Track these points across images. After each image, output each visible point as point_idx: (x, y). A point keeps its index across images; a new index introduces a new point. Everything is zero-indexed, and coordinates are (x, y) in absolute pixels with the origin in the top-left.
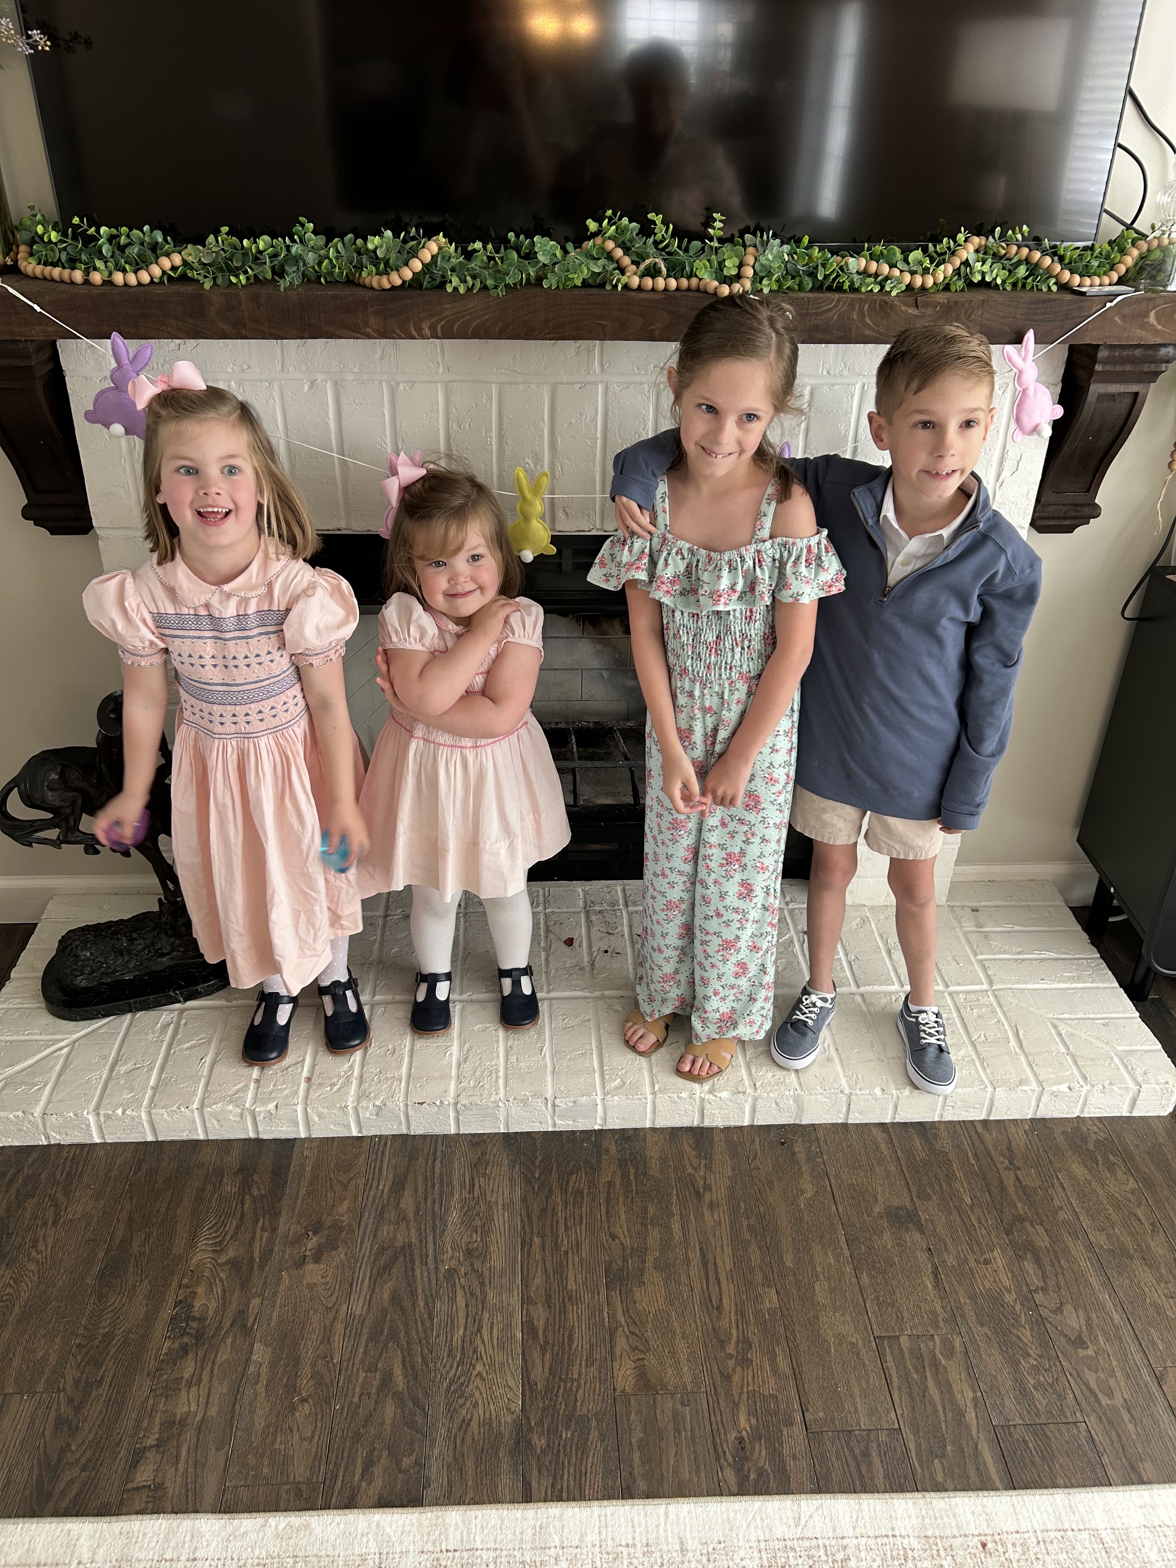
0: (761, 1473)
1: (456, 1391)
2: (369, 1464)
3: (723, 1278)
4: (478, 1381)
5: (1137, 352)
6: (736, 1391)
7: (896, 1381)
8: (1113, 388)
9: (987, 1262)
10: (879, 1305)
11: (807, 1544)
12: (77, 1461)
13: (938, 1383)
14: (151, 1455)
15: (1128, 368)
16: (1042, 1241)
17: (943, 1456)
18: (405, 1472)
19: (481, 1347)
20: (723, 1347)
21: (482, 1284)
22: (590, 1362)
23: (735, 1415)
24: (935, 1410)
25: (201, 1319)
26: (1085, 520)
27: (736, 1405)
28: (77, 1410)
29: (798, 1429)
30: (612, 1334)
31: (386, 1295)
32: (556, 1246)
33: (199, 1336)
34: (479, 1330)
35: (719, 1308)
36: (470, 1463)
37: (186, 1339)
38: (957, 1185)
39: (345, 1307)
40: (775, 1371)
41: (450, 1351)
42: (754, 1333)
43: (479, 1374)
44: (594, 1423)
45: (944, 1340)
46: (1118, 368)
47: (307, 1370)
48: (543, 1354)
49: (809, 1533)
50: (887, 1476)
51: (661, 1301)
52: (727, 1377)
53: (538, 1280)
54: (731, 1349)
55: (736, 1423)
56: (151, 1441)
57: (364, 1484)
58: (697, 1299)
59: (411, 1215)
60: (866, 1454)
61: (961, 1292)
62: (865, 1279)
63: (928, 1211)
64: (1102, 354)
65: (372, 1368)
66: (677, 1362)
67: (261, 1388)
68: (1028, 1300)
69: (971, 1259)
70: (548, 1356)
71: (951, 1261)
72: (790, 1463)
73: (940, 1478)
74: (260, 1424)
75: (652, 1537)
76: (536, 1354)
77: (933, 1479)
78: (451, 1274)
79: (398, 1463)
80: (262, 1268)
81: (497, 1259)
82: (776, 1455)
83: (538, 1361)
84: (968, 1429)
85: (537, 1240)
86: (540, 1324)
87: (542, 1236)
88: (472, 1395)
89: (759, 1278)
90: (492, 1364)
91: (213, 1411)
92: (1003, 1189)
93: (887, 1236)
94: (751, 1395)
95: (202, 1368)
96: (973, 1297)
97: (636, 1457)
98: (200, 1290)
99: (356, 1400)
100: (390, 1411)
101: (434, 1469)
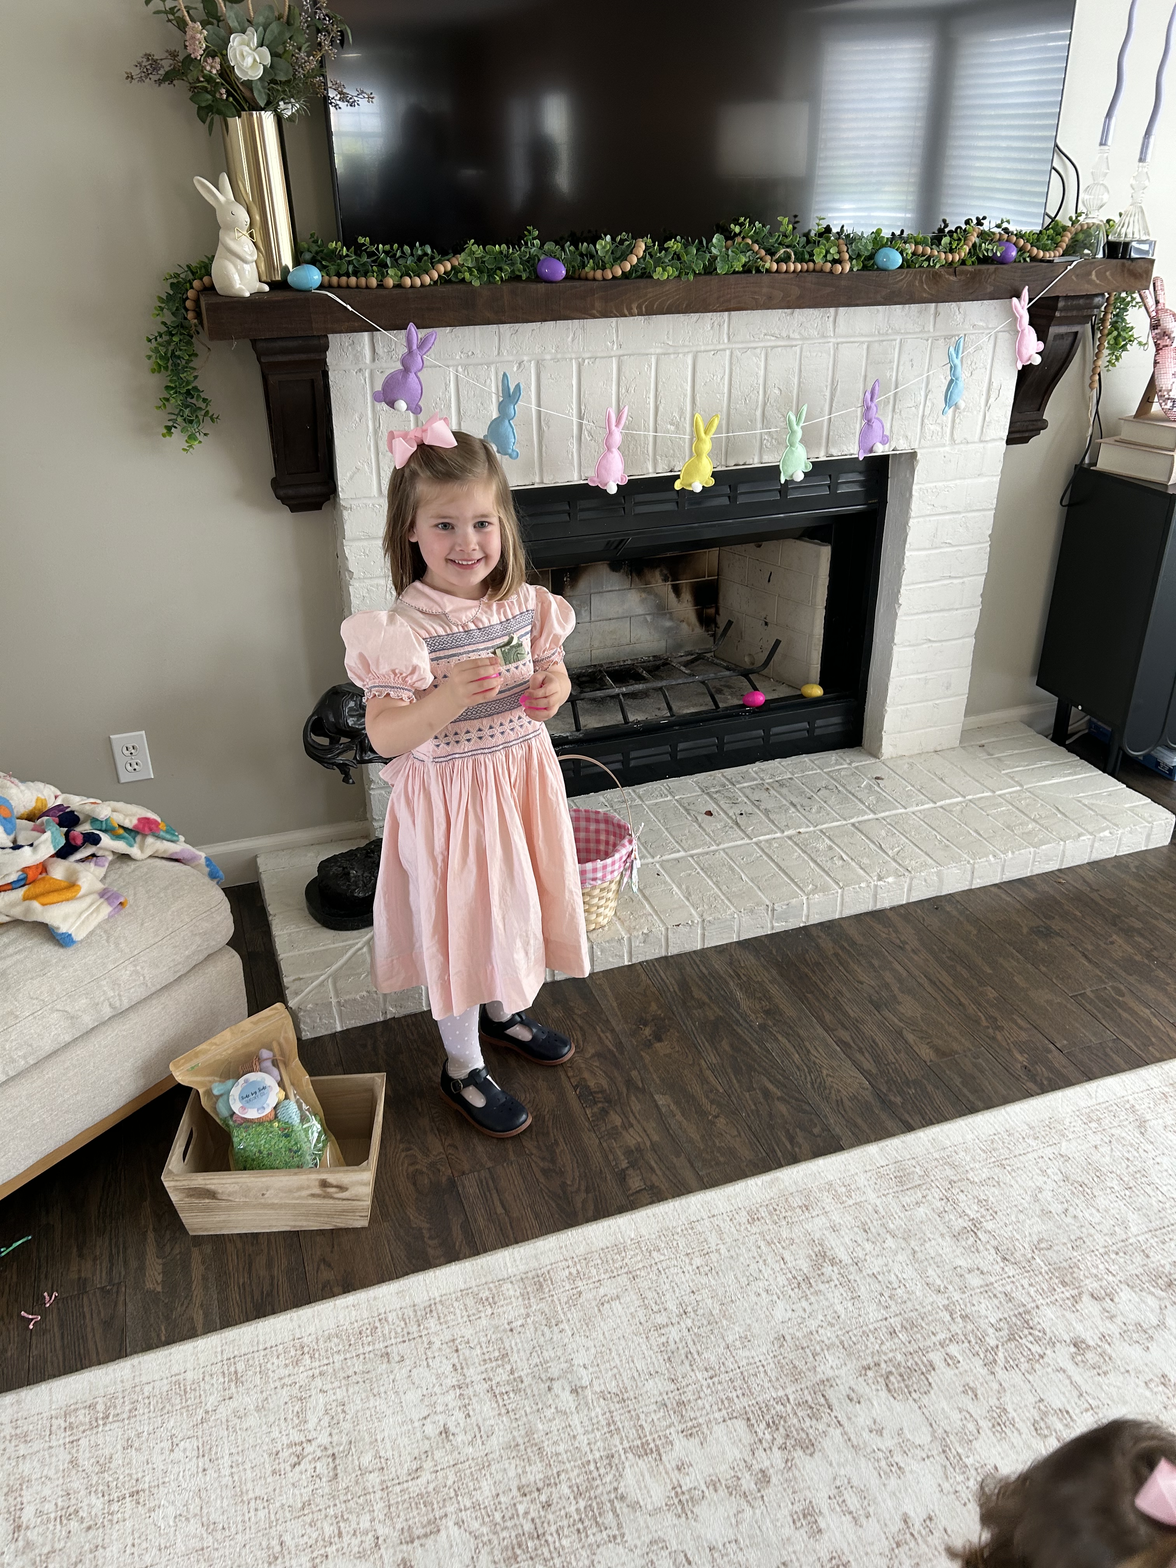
0: (1050, 1080)
1: (819, 1088)
2: (791, 1139)
3: (952, 988)
4: (830, 1079)
5: (1081, 302)
6: (1004, 1044)
7: (1099, 1016)
8: (1063, 329)
9: (1112, 943)
10: (1062, 979)
11: (1104, 1106)
12: (579, 1189)
13: (1125, 1010)
14: (630, 1172)
15: (1075, 313)
16: (1138, 925)
17: (1153, 1044)
18: (820, 1136)
19: (817, 1061)
20: (979, 1024)
21: (790, 1027)
22: (898, 1052)
23: (1012, 1056)
24: (1132, 1024)
25: (603, 1091)
26: (1036, 431)
27: (1009, 1051)
28: (553, 1161)
29: (1056, 1052)
30: (900, 1034)
31: (727, 1048)
32: (826, 996)
33: (608, 1101)
34: (808, 1052)
35: (961, 1004)
36: (859, 1121)
37: (600, 1105)
38: (1066, 907)
39: (703, 1063)
40: (1021, 1028)
41: (798, 1068)
42: (993, 1012)
43: (827, 1075)
44: (925, 1082)
45: (1113, 988)
46: (1069, 314)
47: (704, 1101)
48: (863, 1053)
49: (1102, 1100)
50: (1126, 1062)
51: (920, 1009)
52: (994, 1038)
53: (828, 1017)
54: (985, 1023)
55: (1016, 1060)
56: (624, 1164)
57: (797, 1149)
58: (943, 1003)
59: (707, 1000)
60: (1106, 1055)
61: (1107, 961)
62: (1044, 969)
63: (1056, 924)
64: (1061, 304)
65: (750, 1089)
66: (956, 1039)
67: (679, 1116)
68: (1149, 956)
69: (1101, 943)
70: (867, 1055)
71: (1090, 947)
72: (1064, 1071)
73: (1158, 1055)
74: (696, 1137)
75: (1007, 1126)
76: (858, 1056)
77: (1154, 1057)
78: (763, 1027)
79: (811, 1133)
80: (622, 1053)
81: (790, 1012)
82: (1051, 1068)
83: (862, 1059)
84: (1158, 1027)
85: (809, 995)
86: (848, 1039)
87: (812, 992)
88: (832, 1087)
89: (975, 983)
90: (832, 1067)
91: (656, 1138)
92: (1097, 904)
93: (1041, 943)
94: (1015, 1043)
95: (627, 1118)
96: (1116, 962)
97: (965, 1091)
98: (586, 1075)
99: (753, 1107)
100: (782, 1108)
101: (837, 1130)
